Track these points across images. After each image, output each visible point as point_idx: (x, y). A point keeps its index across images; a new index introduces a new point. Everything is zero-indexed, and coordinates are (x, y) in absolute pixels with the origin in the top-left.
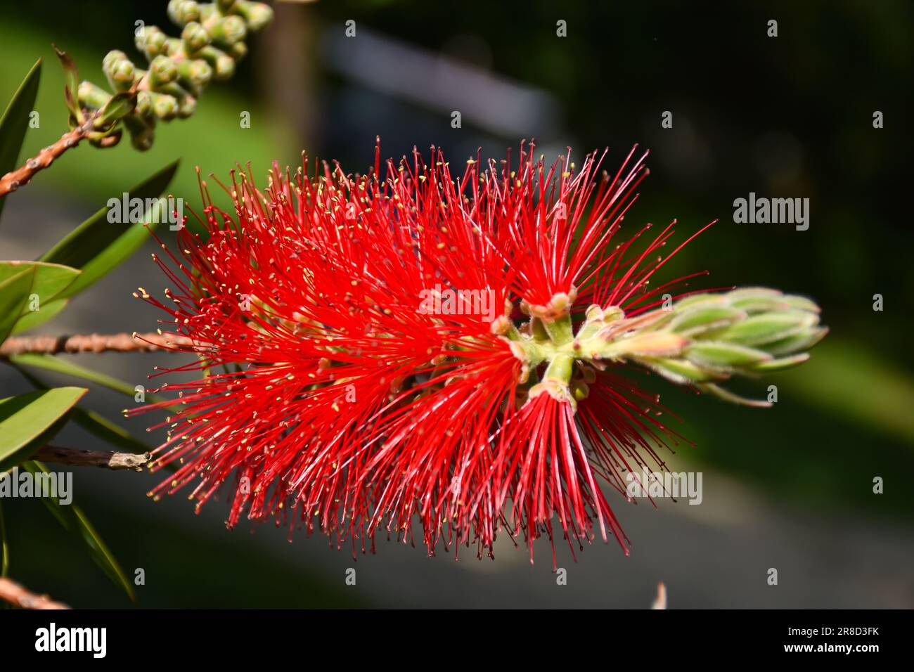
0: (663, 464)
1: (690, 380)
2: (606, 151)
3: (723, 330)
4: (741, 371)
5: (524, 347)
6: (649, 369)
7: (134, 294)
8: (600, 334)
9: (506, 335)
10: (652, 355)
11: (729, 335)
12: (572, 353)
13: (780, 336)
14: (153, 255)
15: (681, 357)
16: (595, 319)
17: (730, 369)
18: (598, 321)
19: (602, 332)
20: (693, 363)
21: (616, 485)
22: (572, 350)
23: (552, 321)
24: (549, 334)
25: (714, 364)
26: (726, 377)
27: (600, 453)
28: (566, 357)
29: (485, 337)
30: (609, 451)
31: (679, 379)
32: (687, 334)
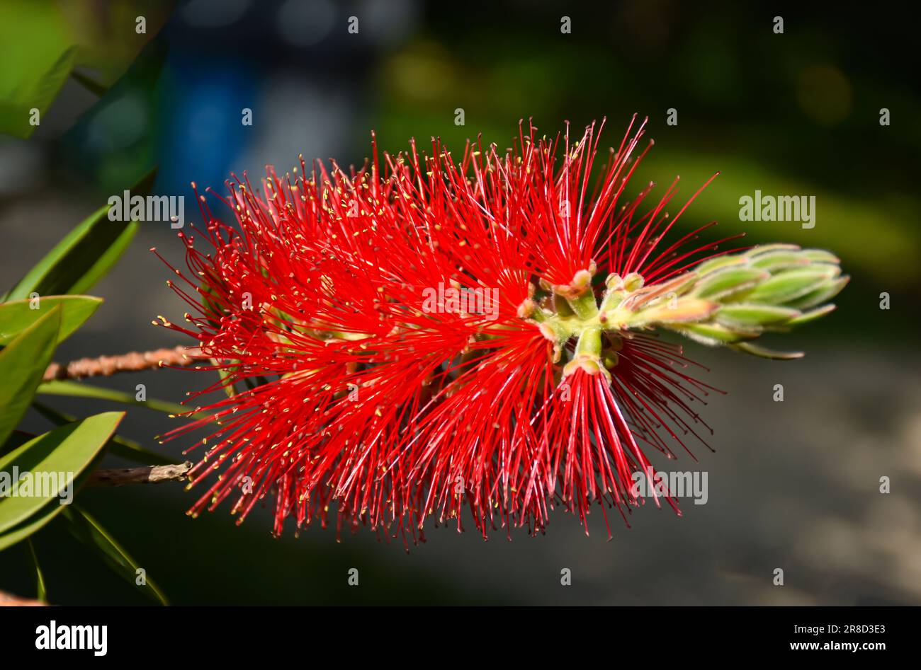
0: (696, 416)
1: (721, 343)
2: (604, 120)
3: (750, 291)
4: (772, 328)
5: (552, 326)
6: (680, 335)
7: (154, 323)
8: (624, 305)
9: (532, 317)
10: (681, 321)
11: (755, 296)
12: (600, 325)
13: (805, 291)
14: (168, 282)
15: (710, 320)
16: (615, 289)
17: (761, 329)
18: (619, 289)
19: (627, 302)
20: (722, 325)
21: (655, 443)
22: (599, 323)
23: (576, 298)
24: (575, 310)
25: (744, 325)
26: (757, 335)
27: (634, 414)
28: (594, 330)
29: (512, 323)
30: (642, 410)
31: (711, 341)
32: (713, 298)
